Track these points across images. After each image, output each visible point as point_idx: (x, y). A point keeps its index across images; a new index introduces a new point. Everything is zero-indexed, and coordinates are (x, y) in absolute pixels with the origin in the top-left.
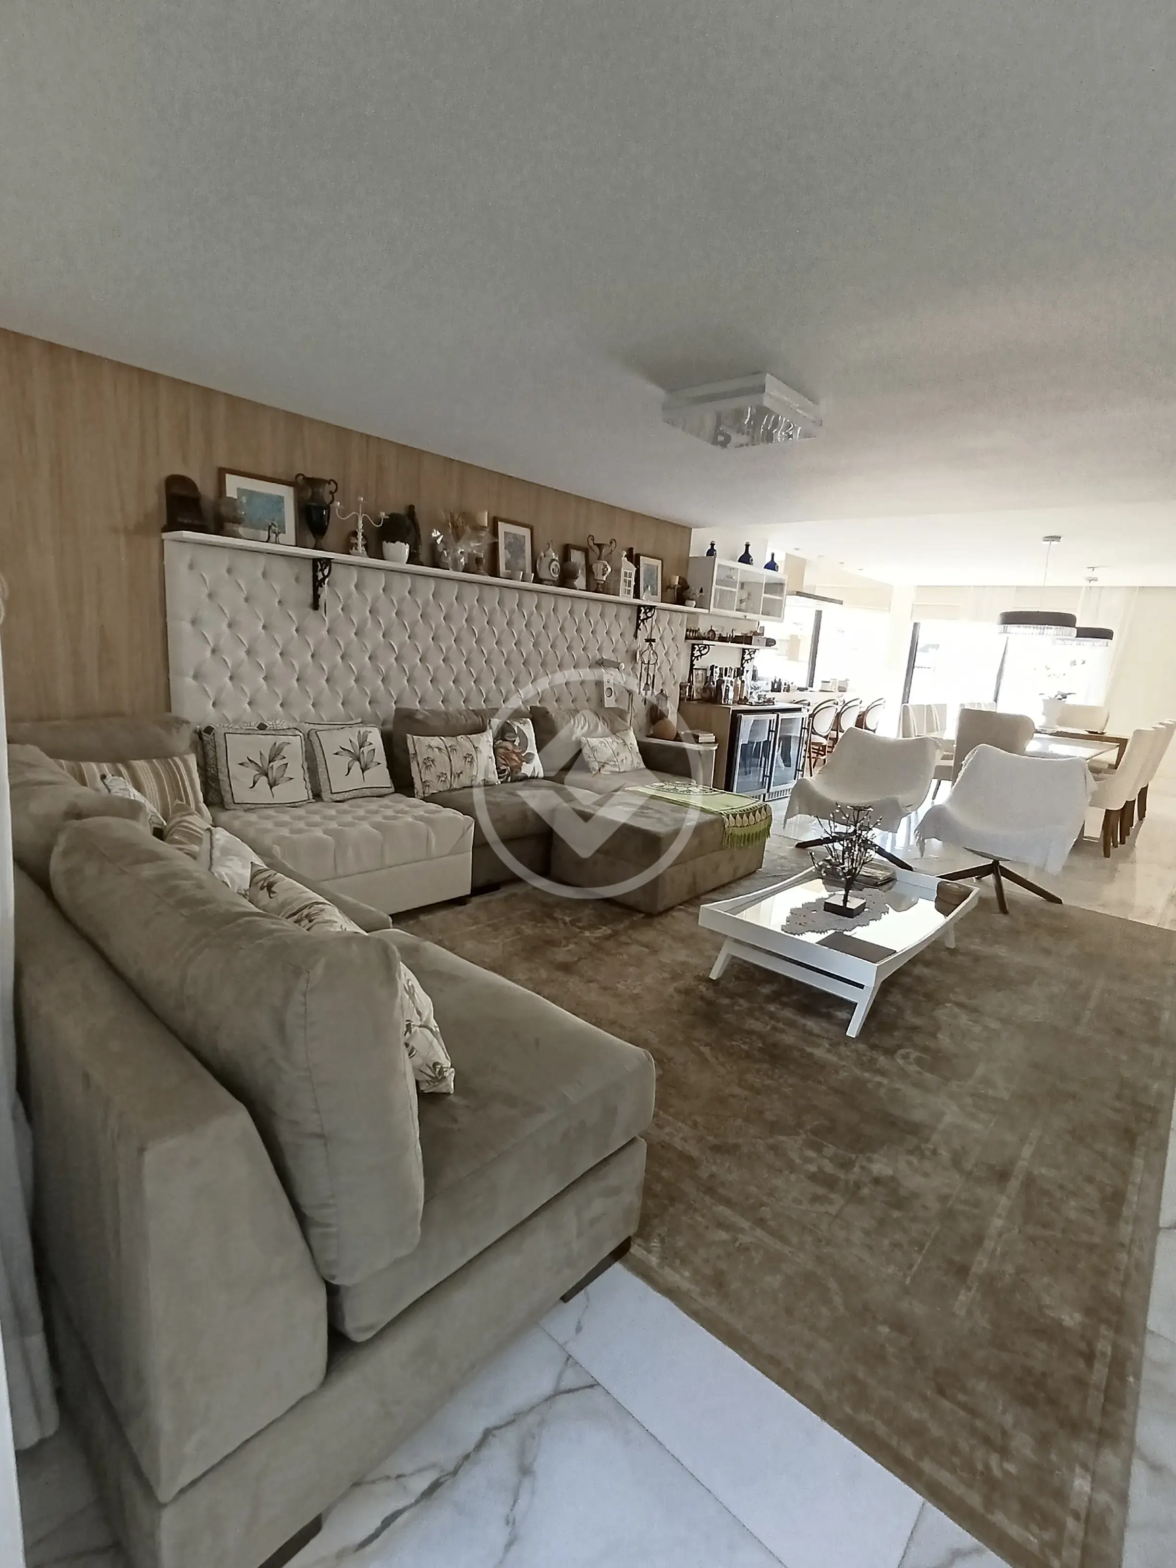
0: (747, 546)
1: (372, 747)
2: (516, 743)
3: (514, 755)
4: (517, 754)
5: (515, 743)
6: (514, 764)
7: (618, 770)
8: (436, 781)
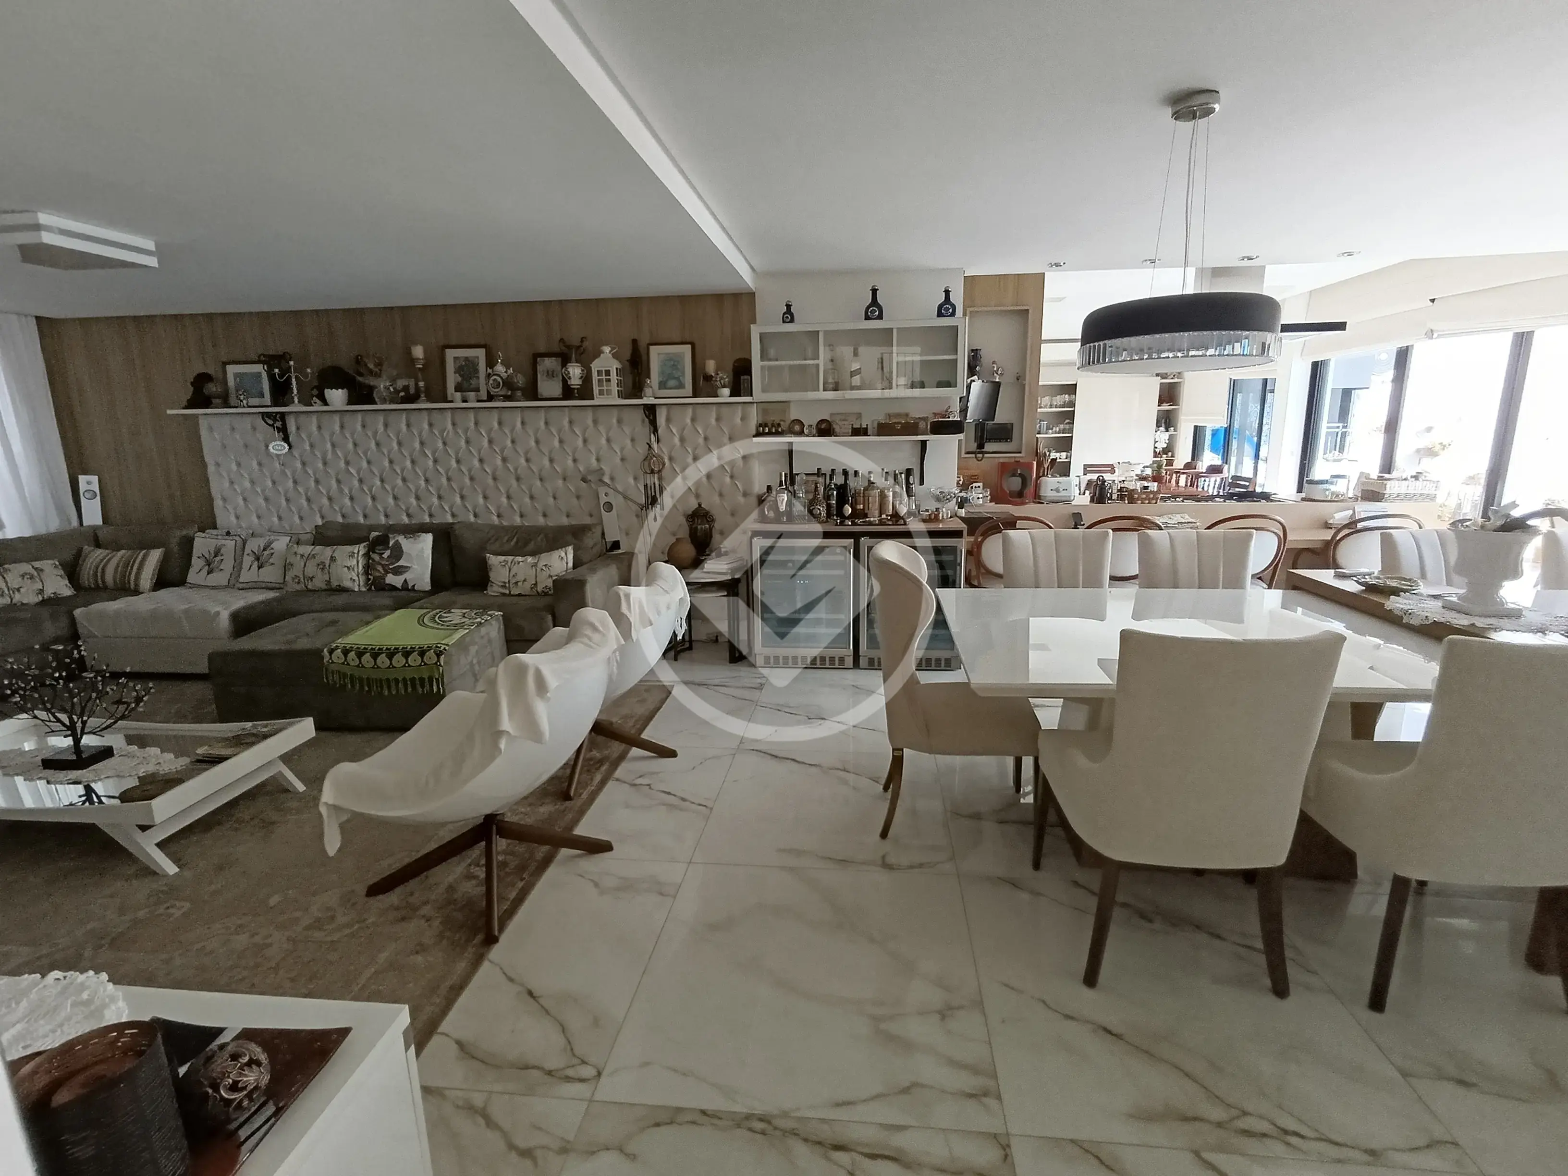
0: (874, 291)
1: (272, 551)
2: (385, 556)
3: (380, 566)
4: (383, 565)
5: (383, 556)
6: (377, 574)
7: (507, 592)
8: (291, 582)
